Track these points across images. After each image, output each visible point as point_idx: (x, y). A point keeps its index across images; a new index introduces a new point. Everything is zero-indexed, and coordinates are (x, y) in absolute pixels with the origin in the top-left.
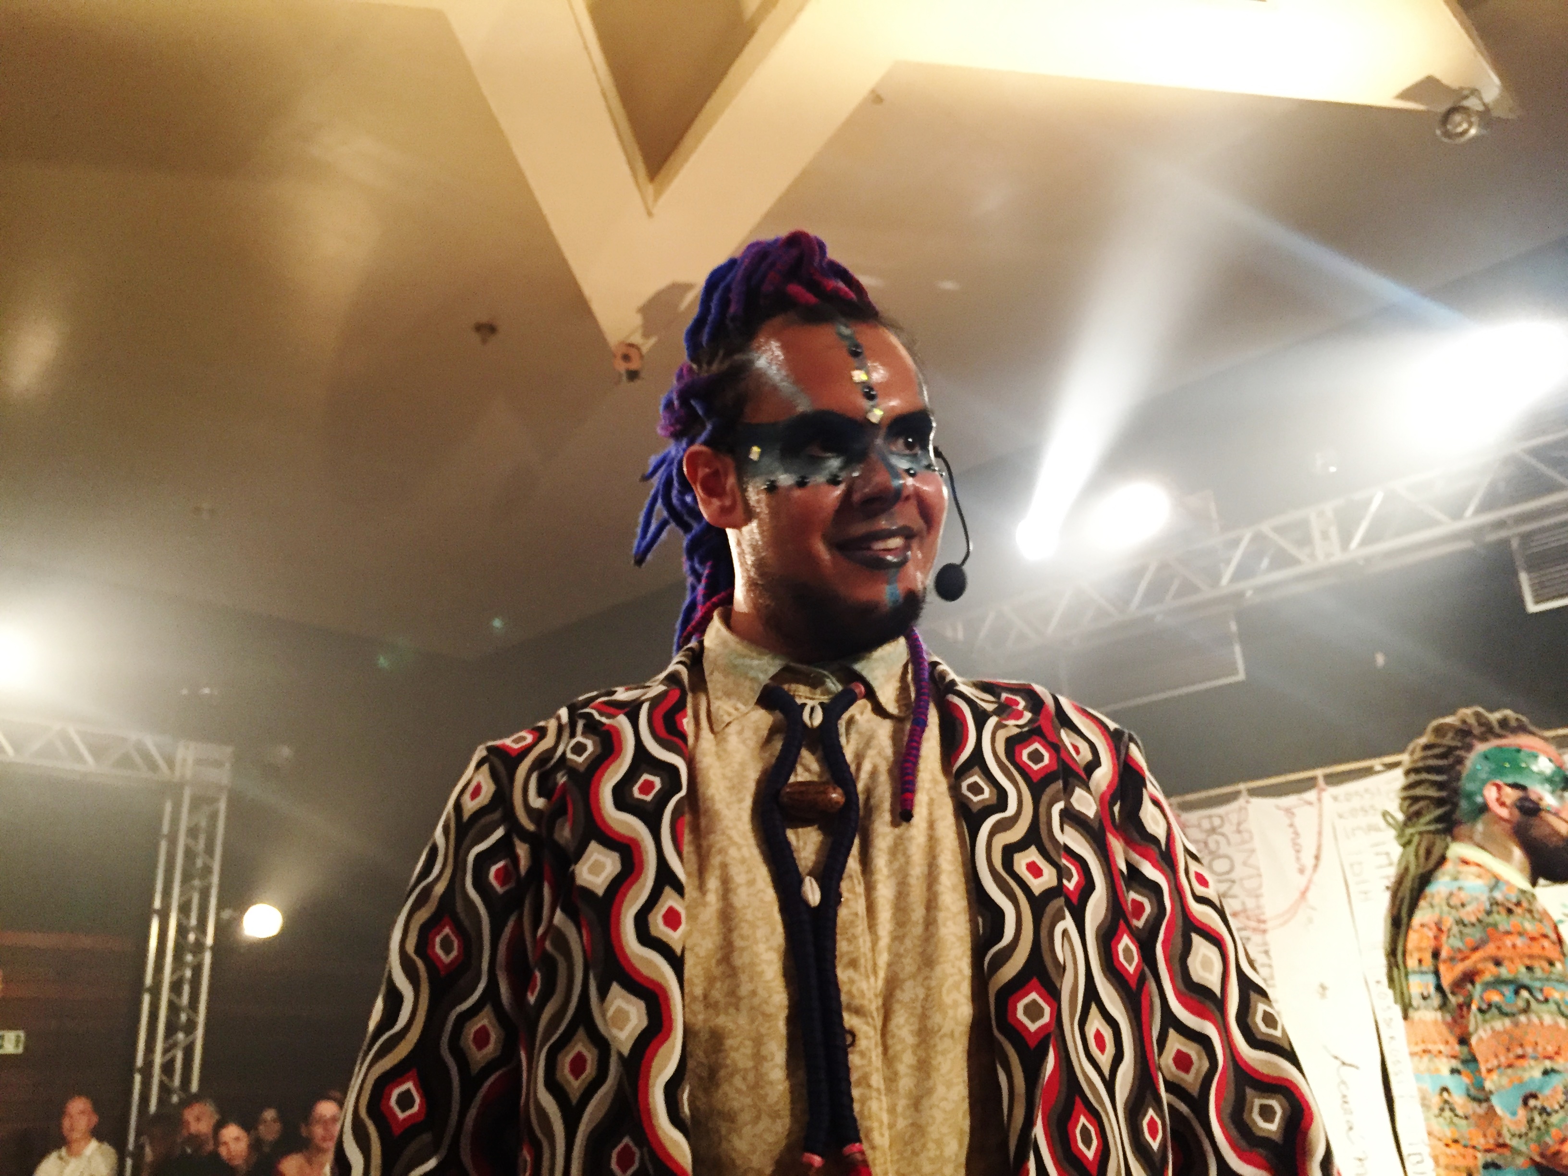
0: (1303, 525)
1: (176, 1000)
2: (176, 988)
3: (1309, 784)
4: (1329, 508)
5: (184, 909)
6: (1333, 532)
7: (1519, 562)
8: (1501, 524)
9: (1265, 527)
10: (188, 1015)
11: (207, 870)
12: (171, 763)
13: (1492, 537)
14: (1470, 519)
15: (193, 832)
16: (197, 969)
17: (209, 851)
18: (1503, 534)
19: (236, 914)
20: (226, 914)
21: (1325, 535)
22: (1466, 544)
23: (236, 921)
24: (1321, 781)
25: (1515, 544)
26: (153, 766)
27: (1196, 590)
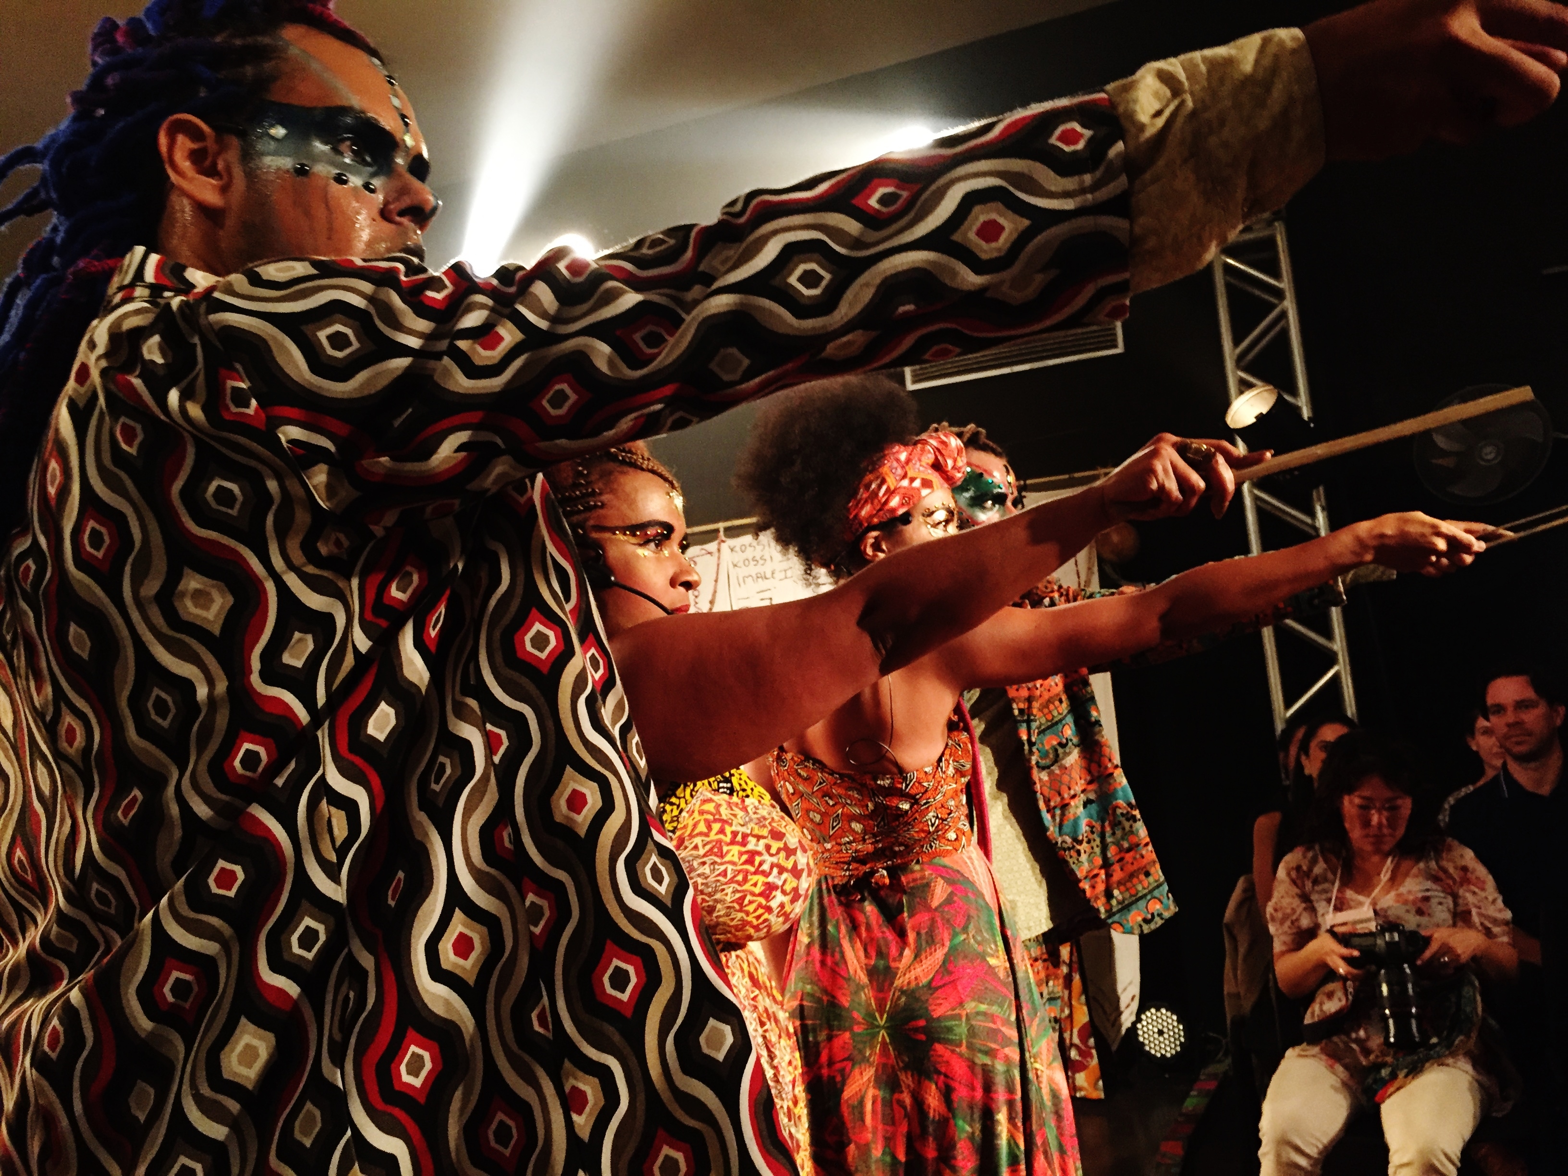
3: (713, 536)
24: (722, 533)
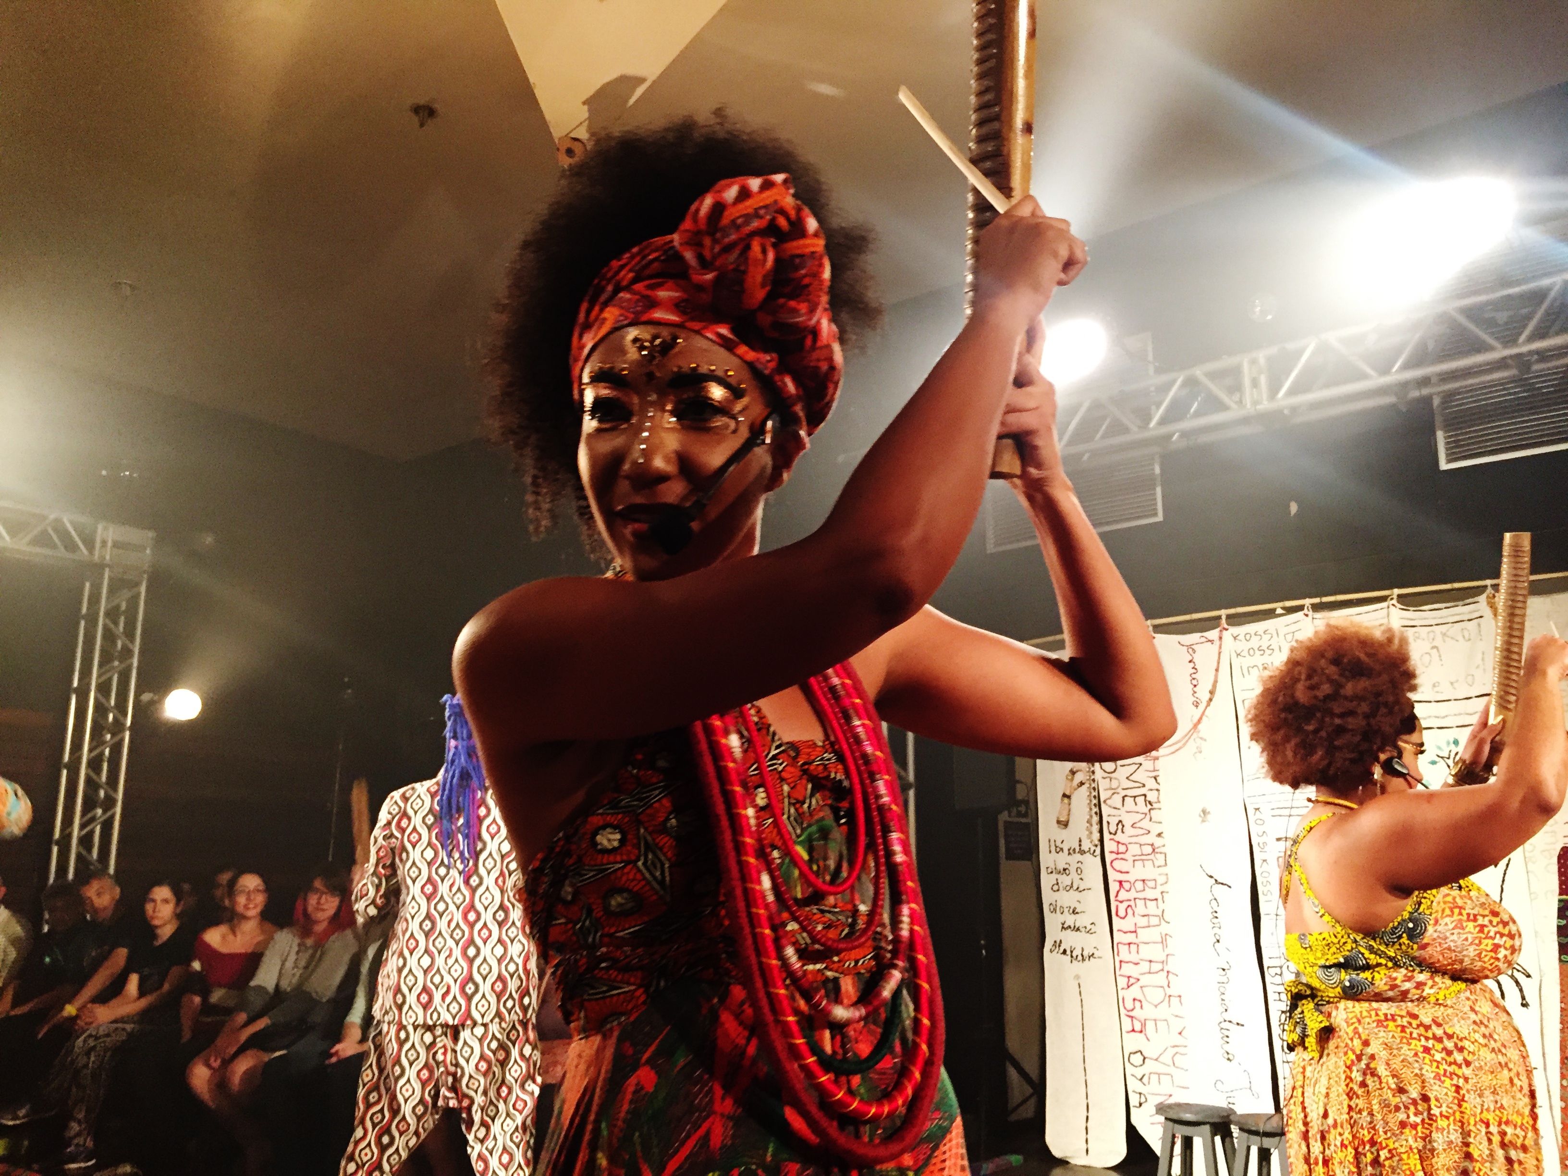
0: (1236, 371)
1: (94, 777)
2: (95, 764)
3: (1213, 623)
4: (1261, 356)
5: (104, 689)
6: (1263, 380)
7: (1438, 420)
8: (1425, 381)
9: (1198, 372)
10: (106, 793)
11: (127, 653)
12: (90, 544)
13: (1415, 394)
14: (1396, 376)
15: (112, 614)
16: (116, 749)
17: (130, 634)
18: (1425, 391)
19: (156, 698)
20: (146, 697)
21: (1255, 383)
22: (1390, 399)
23: (156, 704)
24: (1224, 621)
25: (1436, 401)
26: (71, 546)
27: (1126, 430)
